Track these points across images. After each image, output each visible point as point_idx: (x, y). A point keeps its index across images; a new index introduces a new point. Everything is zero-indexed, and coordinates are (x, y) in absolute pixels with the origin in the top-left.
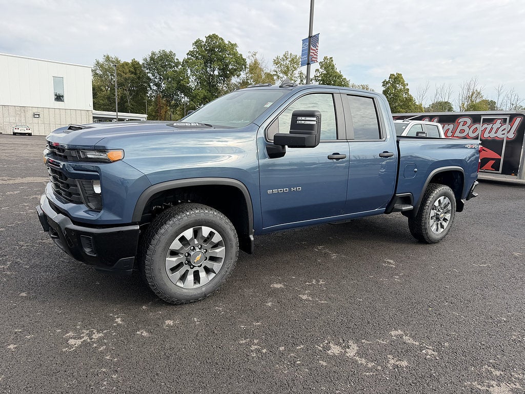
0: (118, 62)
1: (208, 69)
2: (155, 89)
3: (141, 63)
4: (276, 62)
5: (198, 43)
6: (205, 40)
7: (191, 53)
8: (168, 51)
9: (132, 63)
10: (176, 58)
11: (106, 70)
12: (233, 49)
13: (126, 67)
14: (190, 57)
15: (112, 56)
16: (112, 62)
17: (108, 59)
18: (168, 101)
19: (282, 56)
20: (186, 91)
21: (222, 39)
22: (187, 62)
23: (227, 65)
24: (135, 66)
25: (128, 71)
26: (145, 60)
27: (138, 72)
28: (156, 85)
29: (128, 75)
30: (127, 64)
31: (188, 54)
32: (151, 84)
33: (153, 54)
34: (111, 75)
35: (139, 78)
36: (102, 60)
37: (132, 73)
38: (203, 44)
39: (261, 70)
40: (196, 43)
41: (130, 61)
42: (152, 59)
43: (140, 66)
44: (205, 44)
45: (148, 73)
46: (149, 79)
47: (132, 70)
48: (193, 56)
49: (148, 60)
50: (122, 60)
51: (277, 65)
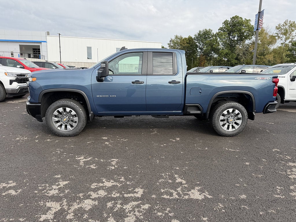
0: (182, 38)
1: (231, 37)
2: (199, 51)
3: (193, 38)
4: (277, 28)
5: (226, 23)
6: (230, 20)
7: (221, 29)
8: (208, 29)
9: (189, 38)
10: (212, 32)
11: (175, 43)
12: (248, 23)
13: (185, 40)
14: (220, 31)
15: (179, 35)
16: (179, 38)
17: (177, 37)
18: (206, 57)
19: (282, 23)
20: (216, 51)
21: (241, 18)
22: (218, 34)
23: (243, 33)
24: (190, 39)
25: (186, 42)
26: (196, 35)
27: (191, 43)
28: (200, 49)
29: (186, 45)
30: (186, 39)
31: (219, 30)
32: (198, 49)
33: (200, 32)
34: (178, 45)
35: (191, 46)
36: (173, 38)
37: (188, 43)
38: (229, 22)
39: (266, 34)
40: (224, 22)
41: (187, 37)
42: (199, 34)
43: (193, 40)
44: (230, 23)
45: (196, 42)
46: (197, 46)
47: (188, 42)
48: (222, 30)
49: (197, 35)
50: (184, 37)
51: (278, 29)
